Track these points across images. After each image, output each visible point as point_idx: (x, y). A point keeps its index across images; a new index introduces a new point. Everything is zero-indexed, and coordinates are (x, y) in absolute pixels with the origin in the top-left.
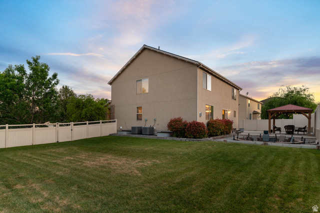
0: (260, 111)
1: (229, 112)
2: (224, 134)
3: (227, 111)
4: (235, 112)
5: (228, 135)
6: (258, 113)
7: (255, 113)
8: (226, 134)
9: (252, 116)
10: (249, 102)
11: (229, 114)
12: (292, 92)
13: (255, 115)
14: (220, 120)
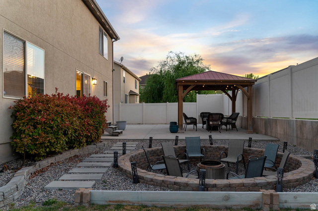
0: (137, 91)
1: (93, 82)
2: (80, 145)
3: (87, 77)
4: (105, 84)
5: (91, 147)
6: (137, 95)
7: (132, 94)
8: (88, 143)
9: (128, 98)
10: (124, 76)
11: (93, 87)
12: (183, 63)
13: (132, 97)
14: (66, 98)
